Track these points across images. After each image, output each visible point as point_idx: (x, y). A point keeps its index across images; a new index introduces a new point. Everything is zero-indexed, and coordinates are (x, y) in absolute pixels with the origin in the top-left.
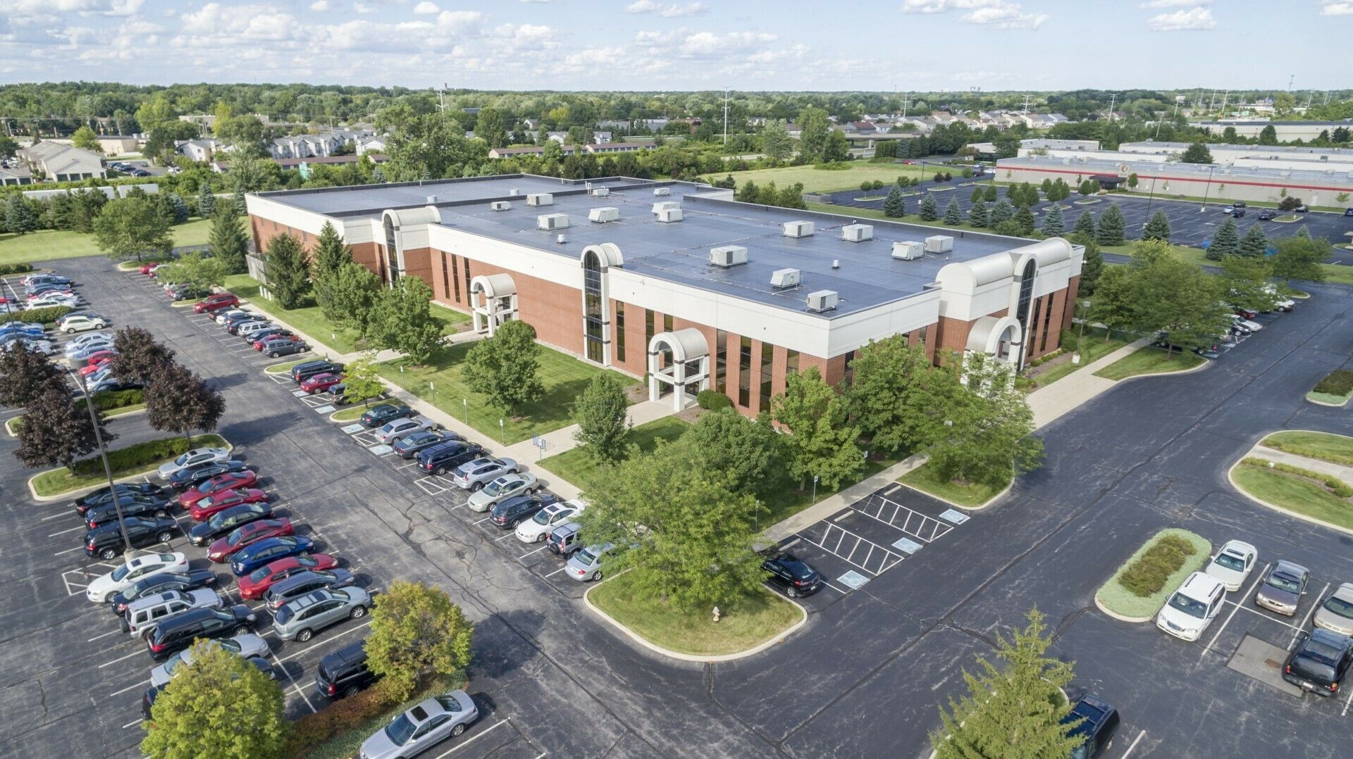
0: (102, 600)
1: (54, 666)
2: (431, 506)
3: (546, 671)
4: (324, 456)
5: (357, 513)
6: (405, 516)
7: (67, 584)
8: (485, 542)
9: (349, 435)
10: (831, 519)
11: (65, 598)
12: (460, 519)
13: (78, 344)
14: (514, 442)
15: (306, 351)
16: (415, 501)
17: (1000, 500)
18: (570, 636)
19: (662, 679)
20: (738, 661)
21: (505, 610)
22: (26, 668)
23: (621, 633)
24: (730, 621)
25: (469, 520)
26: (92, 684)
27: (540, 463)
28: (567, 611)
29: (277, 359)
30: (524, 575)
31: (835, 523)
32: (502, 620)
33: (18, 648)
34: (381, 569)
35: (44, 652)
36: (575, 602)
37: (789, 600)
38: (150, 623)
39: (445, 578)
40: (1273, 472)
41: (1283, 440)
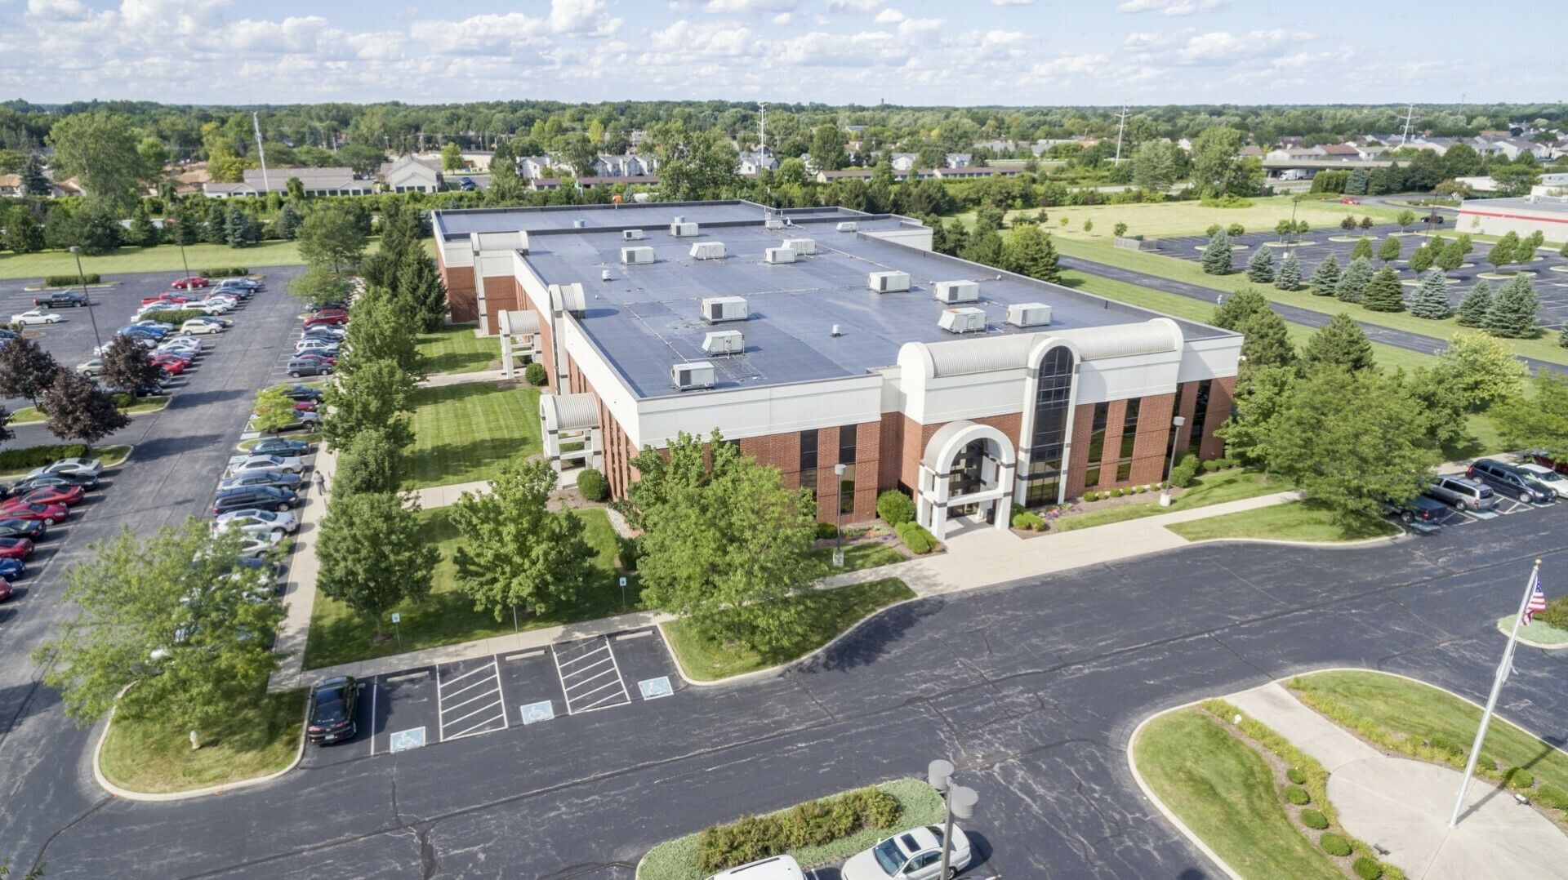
4: (175, 483)
9: (226, 465)
10: (503, 655)
17: (747, 680)
20: (140, 803)
31: (502, 663)
40: (1231, 730)
41: (1331, 684)
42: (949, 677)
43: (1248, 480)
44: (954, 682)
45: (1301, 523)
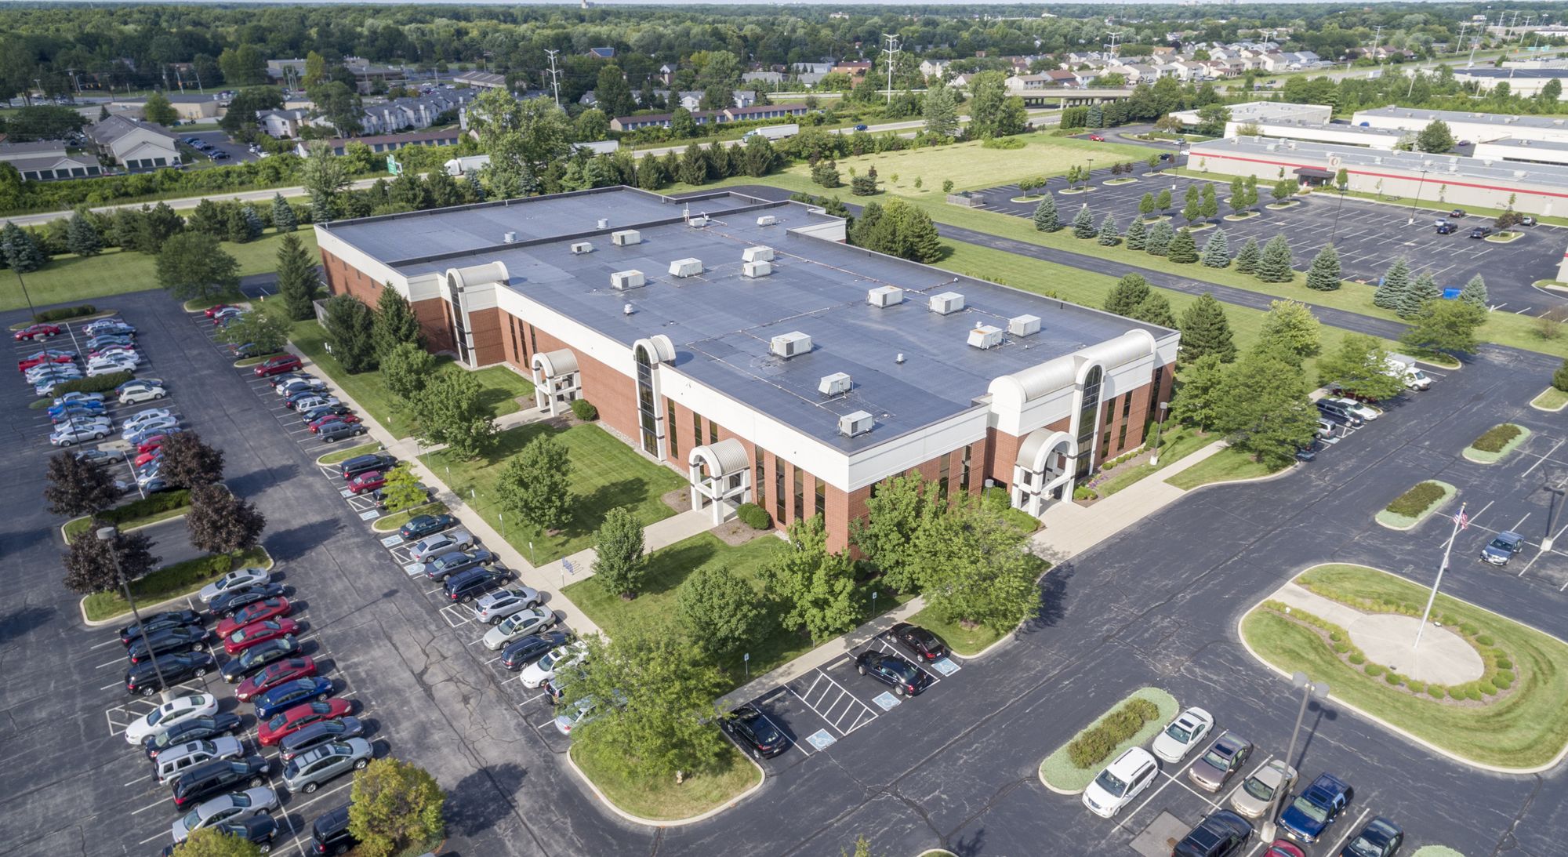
0: (139, 743)
1: (95, 811)
2: (450, 641)
3: (515, 830)
4: (358, 576)
5: (380, 647)
6: (424, 652)
7: (110, 722)
8: (492, 686)
9: (387, 550)
10: (823, 667)
11: (107, 739)
12: (472, 656)
13: (135, 423)
14: (545, 562)
15: (362, 433)
16: (436, 634)
17: (999, 647)
18: (545, 795)
19: (615, 843)
20: (686, 826)
21: (493, 763)
22: (70, 812)
23: (592, 792)
24: (692, 783)
25: (482, 659)
26: (125, 831)
27: (565, 591)
28: (548, 767)
29: (332, 444)
30: (519, 725)
31: (827, 673)
32: (488, 774)
33: (65, 791)
34: (391, 714)
35: (87, 796)
36: (558, 757)
37: (753, 761)
38: (176, 773)
39: (447, 727)
40: (1286, 617)
41: (1319, 576)
42: (1114, 619)
43: (1191, 435)
44: (1120, 621)
45: (1240, 465)
